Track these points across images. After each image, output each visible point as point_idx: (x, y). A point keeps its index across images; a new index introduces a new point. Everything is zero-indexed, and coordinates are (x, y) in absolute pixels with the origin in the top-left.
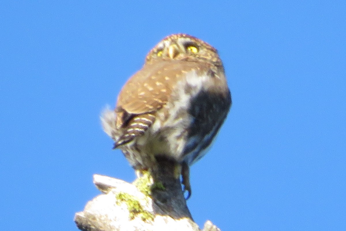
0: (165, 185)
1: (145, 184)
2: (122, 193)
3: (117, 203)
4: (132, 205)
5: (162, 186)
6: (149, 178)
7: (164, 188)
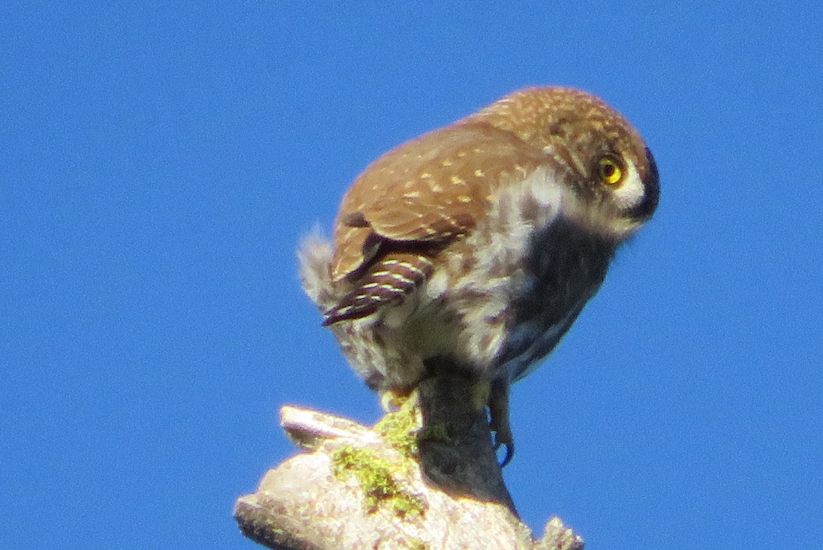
0: (450, 432)
1: (404, 428)
2: (349, 450)
3: (336, 473)
4: (372, 479)
5: (444, 434)
6: (413, 413)
7: (448, 439)
